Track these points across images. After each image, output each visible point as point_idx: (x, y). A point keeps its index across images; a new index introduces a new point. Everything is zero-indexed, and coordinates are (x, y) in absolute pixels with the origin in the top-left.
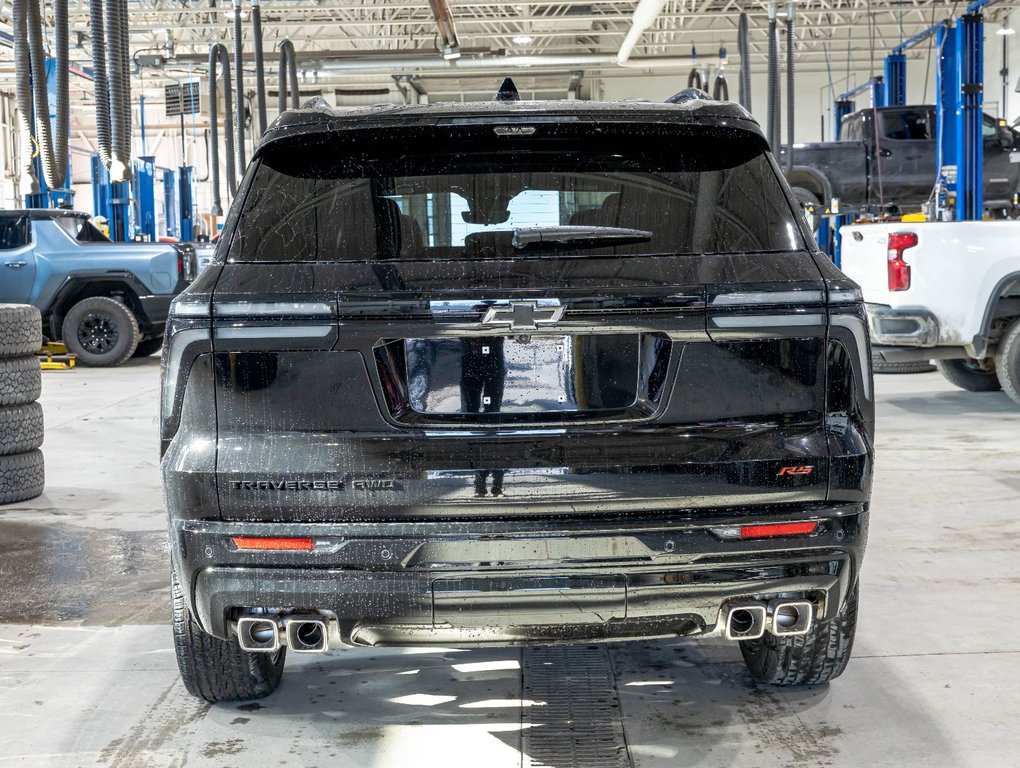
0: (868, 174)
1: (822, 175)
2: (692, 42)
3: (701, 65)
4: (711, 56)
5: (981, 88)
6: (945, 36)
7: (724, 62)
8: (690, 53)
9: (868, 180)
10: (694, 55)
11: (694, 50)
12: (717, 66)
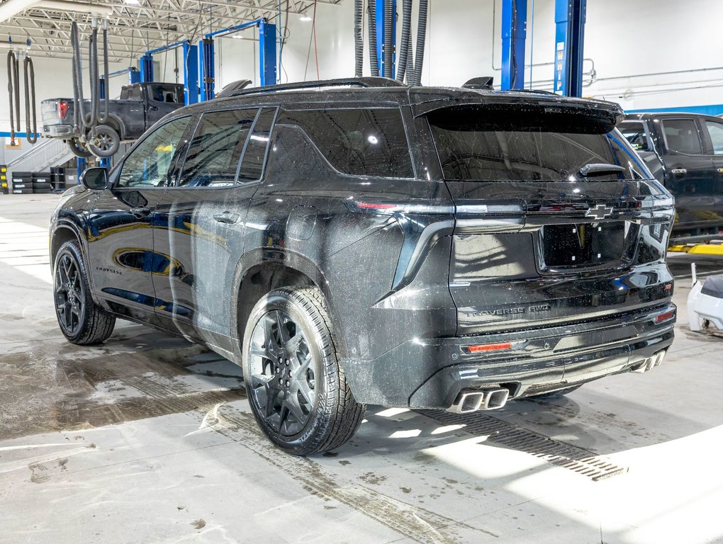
0: (145, 120)
1: (120, 119)
2: (9, 33)
3: (15, 48)
4: (20, 43)
5: (214, 80)
6: (189, 49)
7: (29, 48)
8: (8, 40)
9: (145, 123)
10: (10, 42)
11: (10, 38)
12: (24, 50)
